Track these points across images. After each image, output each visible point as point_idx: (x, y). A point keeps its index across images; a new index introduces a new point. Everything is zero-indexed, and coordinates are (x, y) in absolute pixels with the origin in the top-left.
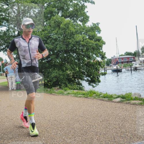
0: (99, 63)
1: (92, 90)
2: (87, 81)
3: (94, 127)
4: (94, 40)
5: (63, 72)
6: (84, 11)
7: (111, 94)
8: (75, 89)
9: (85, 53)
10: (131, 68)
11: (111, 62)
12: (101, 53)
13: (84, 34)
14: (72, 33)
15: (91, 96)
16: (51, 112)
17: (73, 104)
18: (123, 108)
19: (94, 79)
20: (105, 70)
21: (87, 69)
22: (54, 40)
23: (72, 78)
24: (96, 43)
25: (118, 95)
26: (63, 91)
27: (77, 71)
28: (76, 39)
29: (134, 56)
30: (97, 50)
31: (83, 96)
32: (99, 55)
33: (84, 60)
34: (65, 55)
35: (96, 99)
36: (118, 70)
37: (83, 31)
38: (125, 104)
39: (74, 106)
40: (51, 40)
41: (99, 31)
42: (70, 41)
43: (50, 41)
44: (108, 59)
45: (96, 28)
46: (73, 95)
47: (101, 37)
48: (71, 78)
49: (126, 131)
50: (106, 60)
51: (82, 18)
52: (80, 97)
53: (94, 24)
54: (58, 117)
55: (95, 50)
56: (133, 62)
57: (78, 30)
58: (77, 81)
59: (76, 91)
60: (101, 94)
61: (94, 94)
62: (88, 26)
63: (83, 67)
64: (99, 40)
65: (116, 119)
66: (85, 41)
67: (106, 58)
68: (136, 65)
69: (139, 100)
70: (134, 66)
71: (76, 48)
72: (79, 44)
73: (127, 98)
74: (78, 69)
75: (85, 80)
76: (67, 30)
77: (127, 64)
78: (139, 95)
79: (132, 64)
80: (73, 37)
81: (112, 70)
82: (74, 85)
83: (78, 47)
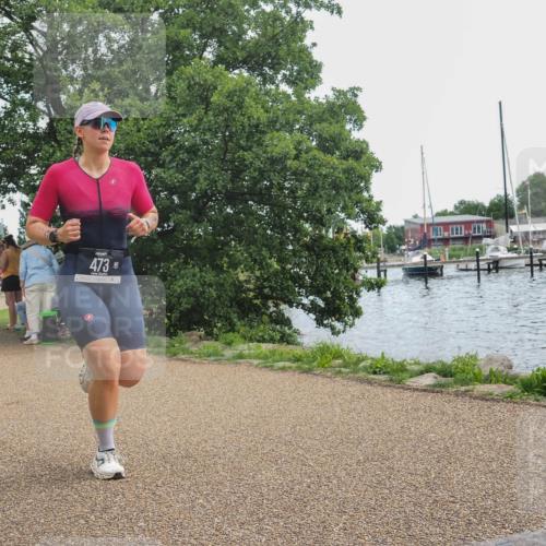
0: (358, 243)
1: (328, 342)
2: (310, 312)
3: (335, 482)
4: (338, 153)
5: (218, 276)
6: (301, 40)
7: (398, 360)
8: (262, 340)
9: (303, 204)
10: (478, 261)
11: (401, 240)
12: (364, 205)
13: (301, 130)
14: (257, 126)
15: (323, 366)
17: (256, 397)
18: (443, 413)
19: (337, 302)
20: (378, 267)
21: (311, 264)
22: (188, 153)
23: (256, 297)
24: (345, 167)
25: (428, 365)
26: (218, 345)
27: (271, 270)
28: (269, 149)
29: (488, 215)
30: (351, 190)
31: (294, 365)
32: (357, 210)
33: (297, 230)
34: (229, 210)
35: (344, 378)
36: (430, 269)
37: (298, 121)
38: (452, 398)
39: (261, 404)
40: (176, 150)
41: (359, 119)
42: (248, 156)
43: (170, 157)
44: (390, 228)
45: (346, 107)
46: (256, 362)
47: (364, 142)
48: (251, 299)
49: (452, 499)
50: (383, 229)
51: (295, 68)
52: (283, 369)
53: (339, 93)
54: (198, 444)
55: (343, 192)
56: (486, 241)
57: (277, 117)
58: (272, 309)
59: (270, 346)
60: (363, 360)
61: (335, 358)
62: (317, 99)
63: (294, 255)
64: (359, 152)
65: (418, 453)
66: (304, 155)
67: (383, 222)
68: (497, 249)
69: (505, 382)
70: (489, 254)
71: (272, 184)
72: (282, 169)
73: (458, 376)
74: (276, 266)
75: (303, 305)
76: (237, 117)
77: (465, 247)
78: (506, 363)
79: (481, 249)
80: (260, 144)
81: (405, 269)
82: (262, 327)
83: (276, 179)
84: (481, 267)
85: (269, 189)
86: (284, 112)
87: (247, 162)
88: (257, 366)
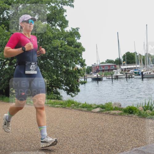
0: (79, 71)
1: (70, 99)
2: (65, 91)
3: (71, 139)
4: (73, 46)
6: (63, 14)
7: (90, 104)
8: (52, 99)
9: (63, 60)
10: (112, 76)
11: (91, 70)
12: (80, 60)
13: (63, 39)
14: (50, 38)
15: (69, 106)
16: (24, 124)
17: (49, 115)
18: (102, 119)
19: (73, 88)
20: (84, 78)
21: (65, 77)
24: (75, 50)
25: (98, 105)
27: (54, 79)
28: (53, 44)
29: (115, 63)
30: (77, 56)
31: (60, 106)
32: (78, 62)
33: (61, 68)
34: (42, 62)
35: (74, 109)
36: (99, 78)
37: (61, 37)
38: (105, 115)
39: (51, 117)
41: (79, 37)
42: (47, 46)
44: (88, 67)
45: (75, 33)
46: (49, 105)
47: (80, 43)
48: (48, 87)
49: (104, 143)
50: (86, 67)
51: (61, 22)
52: (57, 107)
53: (73, 29)
55: (74, 57)
56: (114, 71)
57: (56, 36)
58: (54, 90)
59: (54, 100)
60: (80, 104)
61: (72, 104)
62: (67, 31)
63: (61, 74)
64: (79, 46)
65: (95, 130)
66: (63, 46)
67: (86, 65)
68: (117, 73)
69: (119, 110)
70: (115, 74)
71: (54, 54)
72: (57, 50)
73: (106, 108)
74: (55, 78)
75: (63, 89)
76: (44, 35)
77: (108, 72)
78: (119, 105)
79: (113, 73)
80: (51, 43)
81: (92, 79)
82: (52, 95)
83: (55, 53)
84: (113, 78)
85: (53, 56)
86: (58, 34)
87: (47, 48)
88: (50, 106)
